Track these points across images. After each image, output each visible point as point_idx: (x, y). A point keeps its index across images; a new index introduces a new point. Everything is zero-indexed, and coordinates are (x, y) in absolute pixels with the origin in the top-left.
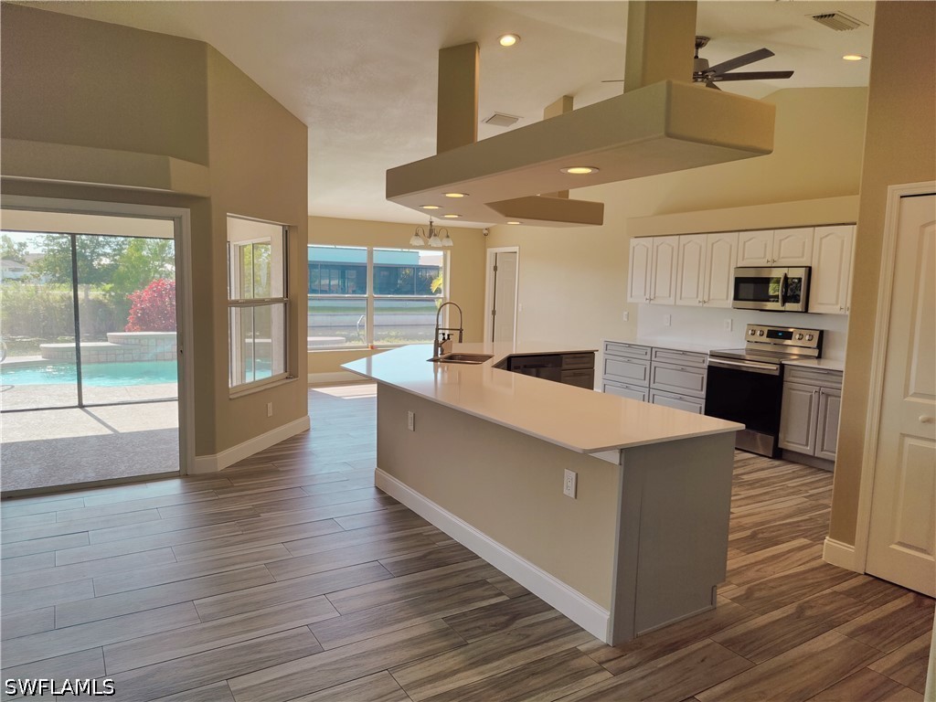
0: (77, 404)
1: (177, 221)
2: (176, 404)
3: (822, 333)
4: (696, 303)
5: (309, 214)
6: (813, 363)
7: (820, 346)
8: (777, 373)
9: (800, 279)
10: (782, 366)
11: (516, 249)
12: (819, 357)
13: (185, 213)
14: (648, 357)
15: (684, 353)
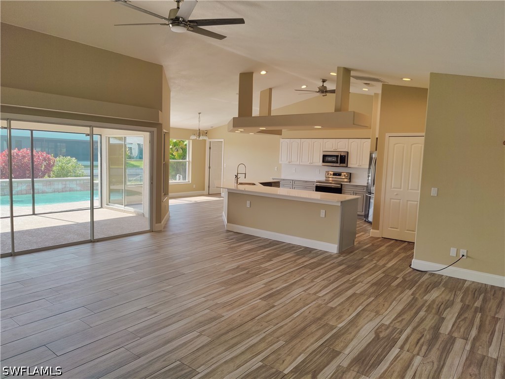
0: (32, 213)
1: (152, 133)
2: (90, 210)
3: (351, 173)
4: (308, 163)
5: (171, 126)
6: (349, 184)
7: (350, 179)
8: (340, 187)
9: (345, 156)
10: (342, 185)
11: (222, 140)
12: (350, 182)
13: (155, 130)
14: (291, 184)
15: (306, 182)
